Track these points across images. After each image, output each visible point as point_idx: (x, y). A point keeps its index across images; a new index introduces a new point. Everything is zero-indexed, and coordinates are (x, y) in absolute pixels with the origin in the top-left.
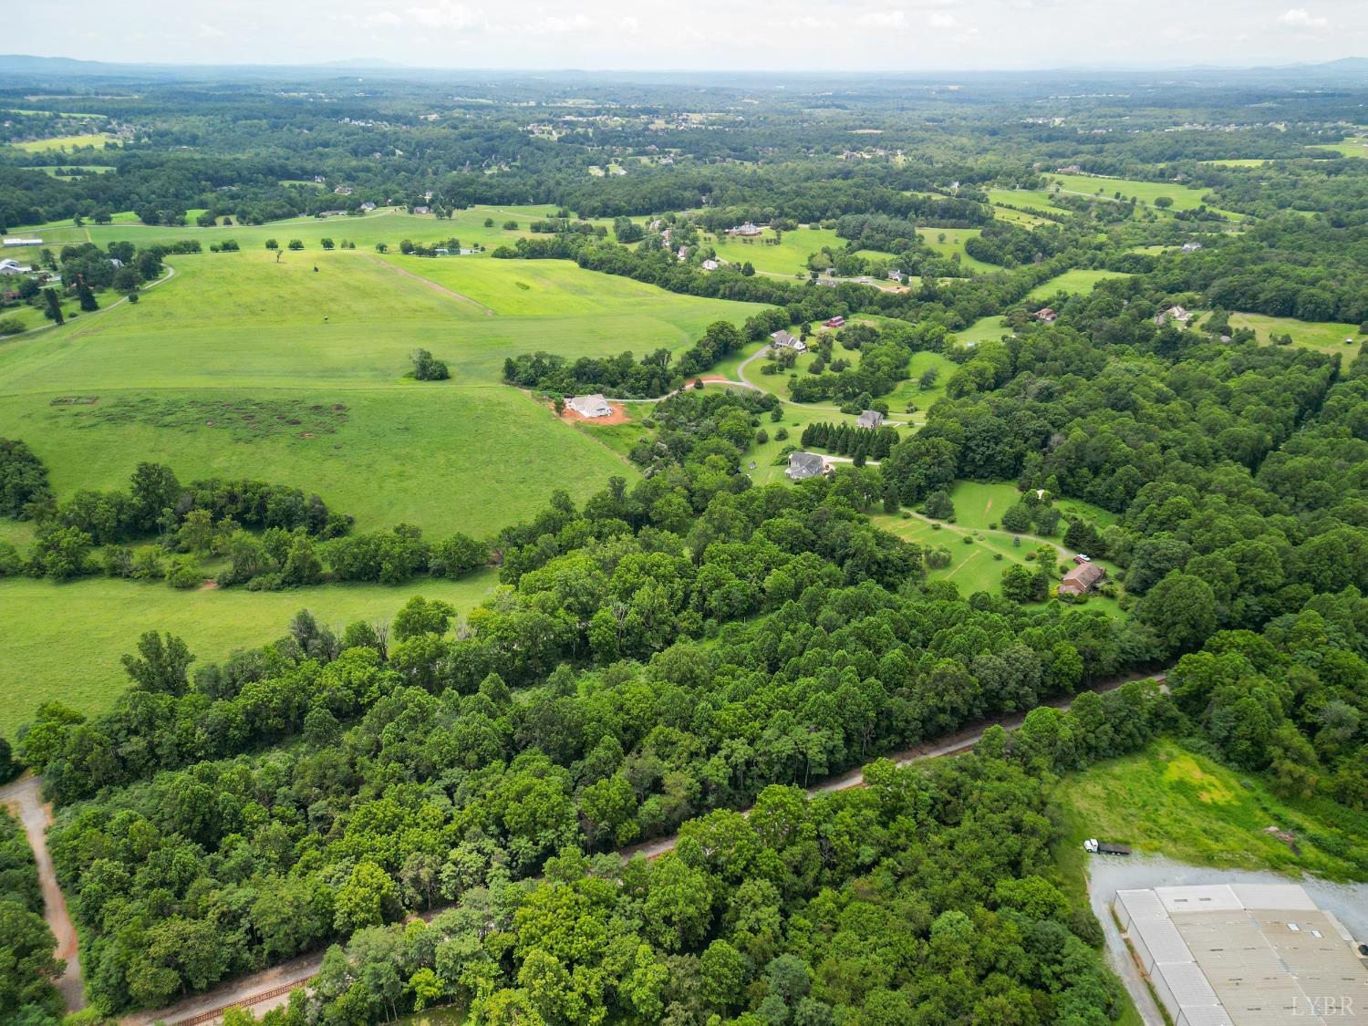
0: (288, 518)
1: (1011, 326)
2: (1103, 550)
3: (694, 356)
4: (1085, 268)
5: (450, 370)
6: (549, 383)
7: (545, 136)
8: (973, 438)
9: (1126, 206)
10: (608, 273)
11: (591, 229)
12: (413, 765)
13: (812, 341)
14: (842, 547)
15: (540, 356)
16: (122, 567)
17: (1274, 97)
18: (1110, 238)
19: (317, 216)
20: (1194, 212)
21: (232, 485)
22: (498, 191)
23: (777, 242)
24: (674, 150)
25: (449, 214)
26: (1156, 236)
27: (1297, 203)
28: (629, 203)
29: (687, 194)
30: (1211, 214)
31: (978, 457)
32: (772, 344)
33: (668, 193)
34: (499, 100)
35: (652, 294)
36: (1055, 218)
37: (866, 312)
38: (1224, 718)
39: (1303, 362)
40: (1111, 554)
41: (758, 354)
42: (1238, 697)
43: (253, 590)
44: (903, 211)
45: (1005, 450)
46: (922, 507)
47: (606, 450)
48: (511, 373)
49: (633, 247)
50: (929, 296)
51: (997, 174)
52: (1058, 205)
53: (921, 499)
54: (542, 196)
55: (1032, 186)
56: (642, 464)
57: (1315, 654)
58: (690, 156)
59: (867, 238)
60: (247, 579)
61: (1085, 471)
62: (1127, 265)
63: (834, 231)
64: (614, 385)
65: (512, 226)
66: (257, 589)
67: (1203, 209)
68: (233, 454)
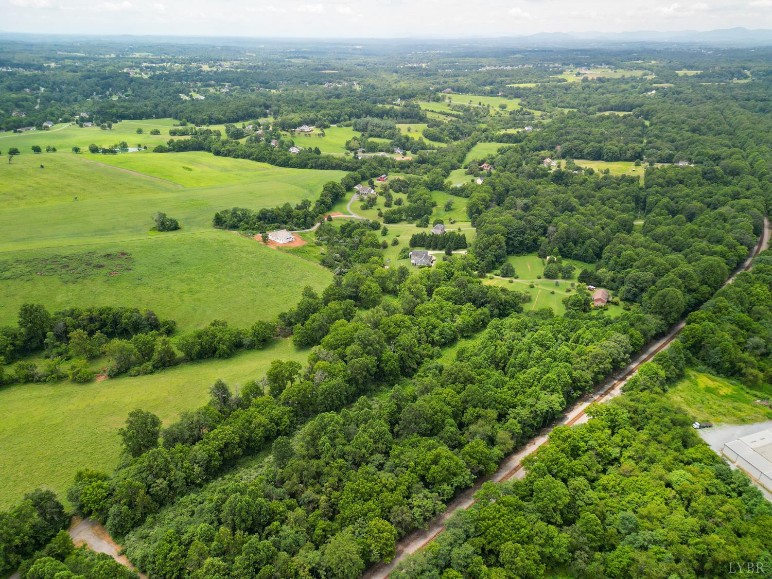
0: (136, 327)
1: (471, 174)
2: (600, 282)
3: (322, 202)
4: (485, 141)
5: (180, 224)
6: (246, 226)
7: (138, 75)
8: (512, 233)
9: (485, 109)
10: (234, 157)
11: (211, 132)
12: (350, 458)
13: (379, 190)
14: (482, 298)
15: (235, 210)
16: (33, 376)
17: (520, 52)
18: (488, 126)
19: (15, 132)
20: (518, 111)
21: (90, 311)
22: (132, 111)
23: (323, 135)
24: (227, 84)
25: (110, 126)
26: (508, 124)
27: (560, 104)
28: (224, 115)
29: (258, 109)
30: (526, 112)
31: (516, 243)
32: (358, 192)
33: (246, 109)
34: (89, 53)
35: (268, 169)
36: (456, 116)
37: (393, 171)
38: (717, 353)
39: (626, 181)
40: (605, 283)
41: (352, 199)
42: (720, 342)
43: (135, 376)
44: (381, 115)
45: (528, 237)
46: (498, 272)
47: (306, 262)
48: (219, 222)
49: (243, 141)
50: (422, 161)
51: (417, 93)
52: (454, 109)
53: (494, 268)
54: (161, 113)
55: (438, 100)
56: (331, 266)
57: (730, 317)
58: (238, 87)
59: (372, 131)
60: (127, 369)
61: (571, 244)
62: (505, 139)
63: (351, 128)
64: (285, 223)
65: (156, 132)
66: (138, 374)
67: (522, 109)
68: (68, 291)
